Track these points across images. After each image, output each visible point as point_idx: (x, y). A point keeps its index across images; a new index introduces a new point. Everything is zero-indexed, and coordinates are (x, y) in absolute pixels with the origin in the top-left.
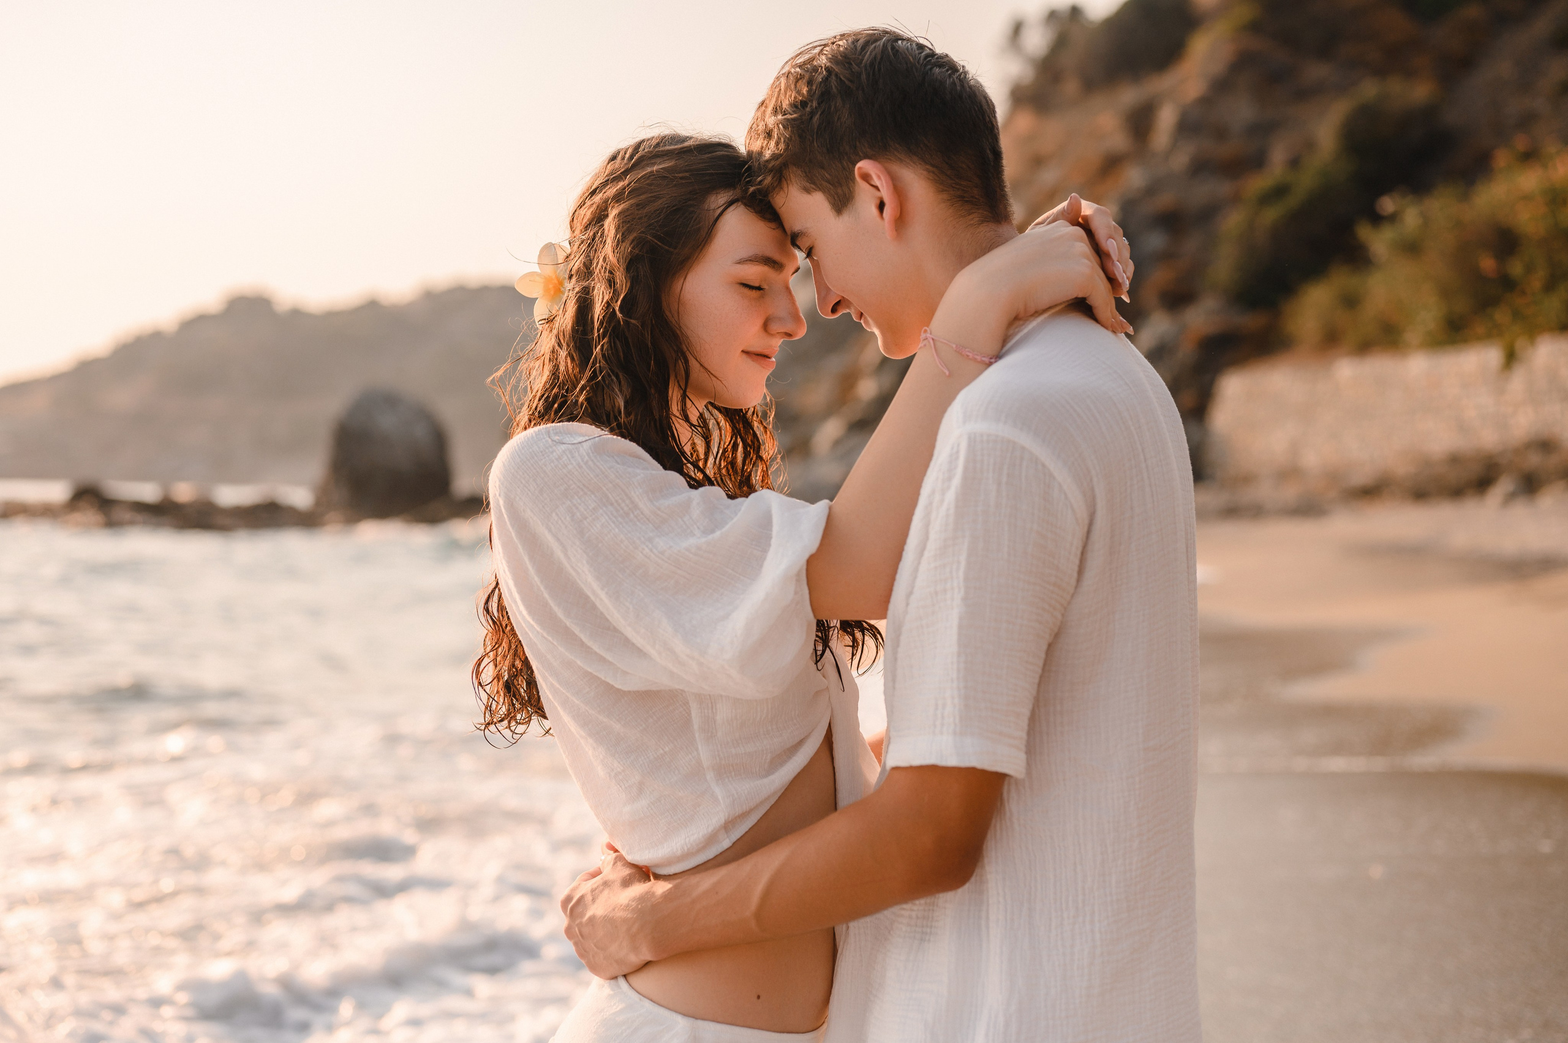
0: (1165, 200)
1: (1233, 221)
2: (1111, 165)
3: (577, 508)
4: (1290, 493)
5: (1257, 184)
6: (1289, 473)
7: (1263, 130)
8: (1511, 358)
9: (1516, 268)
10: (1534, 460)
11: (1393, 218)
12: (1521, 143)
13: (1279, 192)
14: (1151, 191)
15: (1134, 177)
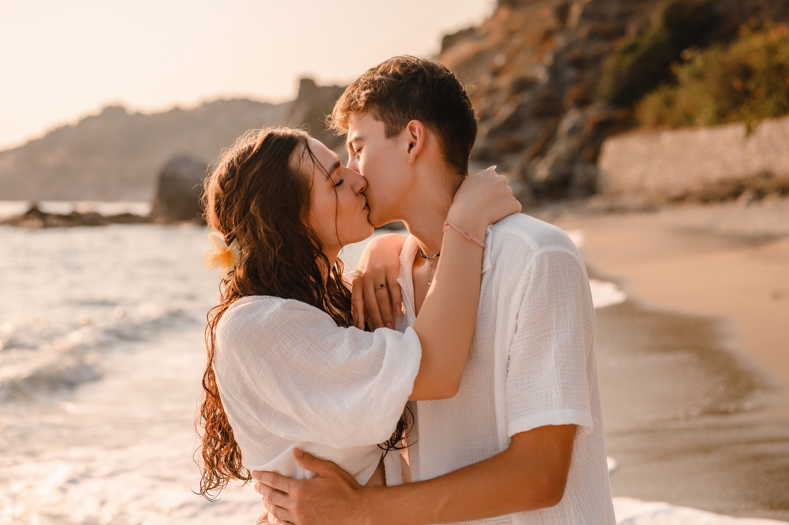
0: (576, 53)
1: (610, 63)
2: (548, 35)
3: (282, 348)
4: (640, 201)
5: (622, 44)
6: (639, 190)
7: (624, 16)
8: (750, 131)
9: (752, 85)
10: (762, 183)
11: (690, 61)
12: (753, 22)
13: (632, 48)
14: (569, 47)
15: (560, 41)
